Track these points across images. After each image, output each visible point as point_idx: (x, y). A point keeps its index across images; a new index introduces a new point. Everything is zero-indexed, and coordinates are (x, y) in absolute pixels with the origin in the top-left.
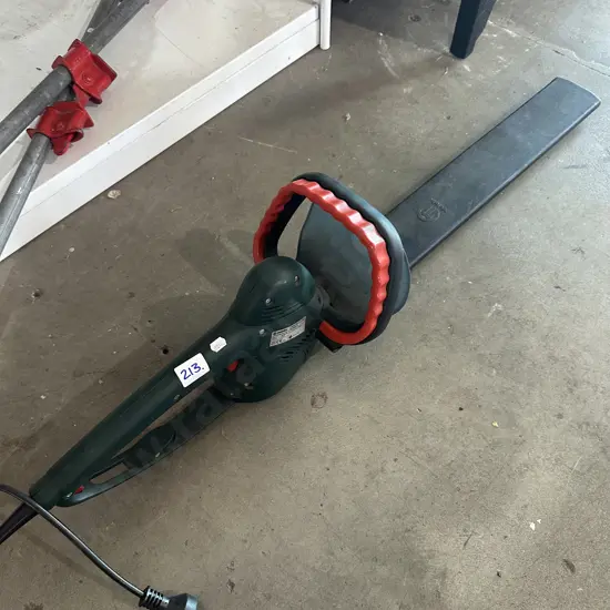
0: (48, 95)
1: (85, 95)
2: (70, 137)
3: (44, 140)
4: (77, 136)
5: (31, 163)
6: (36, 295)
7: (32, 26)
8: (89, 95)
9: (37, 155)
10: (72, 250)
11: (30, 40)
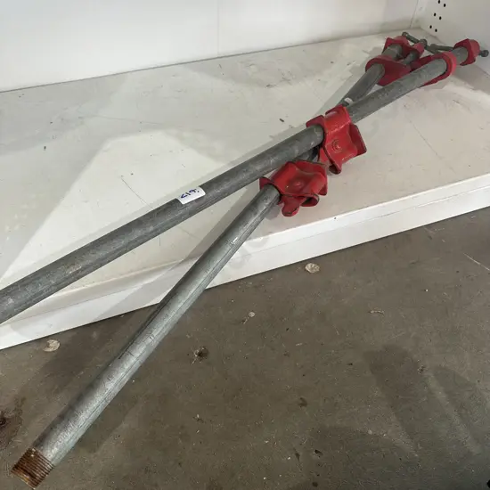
0: (296, 151)
1: (328, 161)
2: (303, 201)
3: (275, 193)
4: (311, 202)
5: (256, 214)
6: (200, 355)
7: (285, 80)
8: (331, 161)
9: (263, 206)
10: (252, 314)
11: (281, 92)
